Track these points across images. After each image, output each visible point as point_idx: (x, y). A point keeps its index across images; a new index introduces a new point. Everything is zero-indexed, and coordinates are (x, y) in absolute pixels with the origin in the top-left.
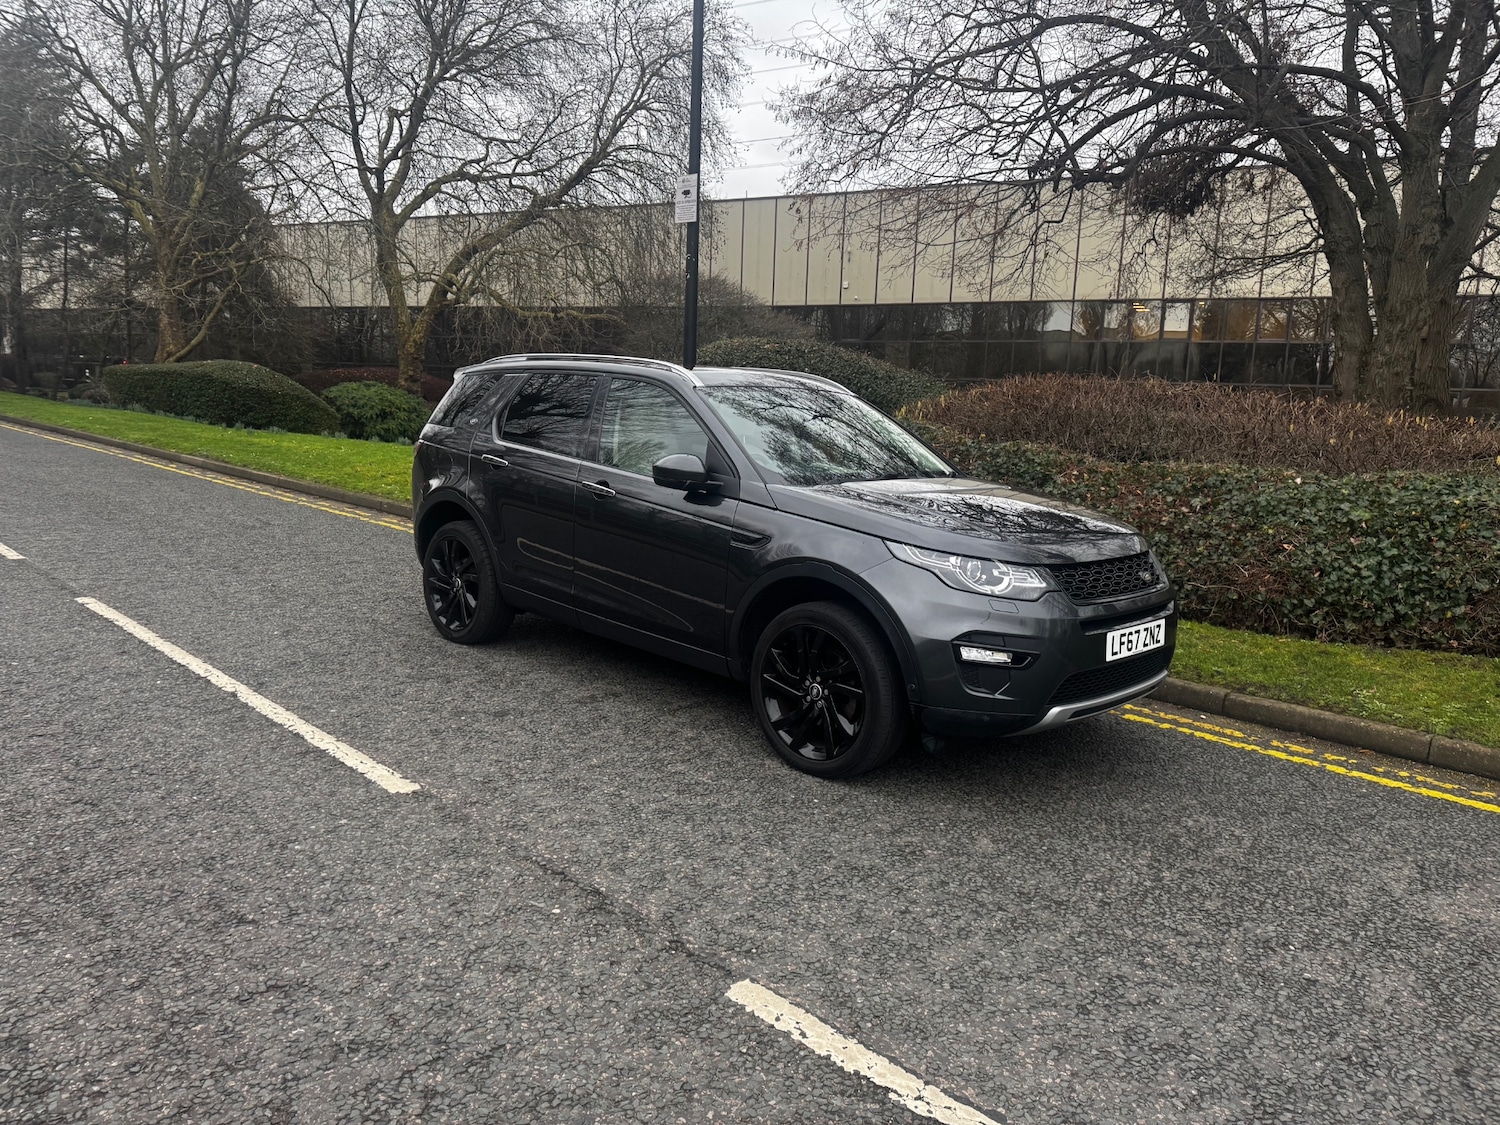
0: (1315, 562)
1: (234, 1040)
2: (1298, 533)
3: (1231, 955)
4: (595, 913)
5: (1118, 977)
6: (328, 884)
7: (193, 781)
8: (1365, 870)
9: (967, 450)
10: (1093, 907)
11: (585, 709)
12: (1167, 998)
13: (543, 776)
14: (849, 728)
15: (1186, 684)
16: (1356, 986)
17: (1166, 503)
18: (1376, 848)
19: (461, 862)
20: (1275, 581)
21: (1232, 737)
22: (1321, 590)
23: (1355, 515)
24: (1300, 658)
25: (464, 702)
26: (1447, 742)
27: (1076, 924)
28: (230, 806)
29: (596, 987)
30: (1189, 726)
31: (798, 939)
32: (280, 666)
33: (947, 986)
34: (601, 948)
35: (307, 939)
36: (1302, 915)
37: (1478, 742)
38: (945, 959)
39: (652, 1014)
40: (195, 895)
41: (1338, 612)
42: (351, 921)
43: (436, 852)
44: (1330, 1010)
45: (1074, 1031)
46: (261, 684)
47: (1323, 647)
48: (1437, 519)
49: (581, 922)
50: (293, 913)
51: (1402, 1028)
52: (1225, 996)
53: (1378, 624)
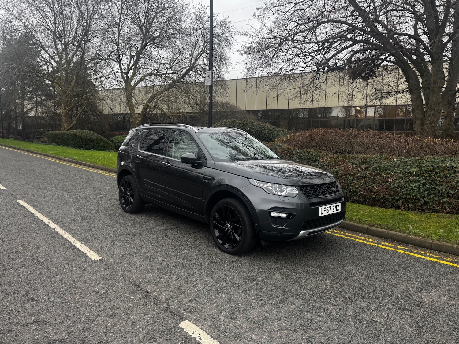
0: (399, 185)
1: (18, 339)
2: (393, 176)
3: (350, 312)
4: (144, 298)
5: (310, 320)
6: (64, 288)
7: (33, 256)
8: (402, 284)
9: (292, 152)
10: (308, 296)
11: (161, 233)
12: (325, 327)
13: (141, 254)
14: (238, 238)
15: (355, 224)
16: (390, 323)
17: (353, 167)
18: (408, 277)
19: (107, 282)
20: (386, 191)
21: (368, 241)
22: (401, 194)
23: (411, 170)
24: (393, 216)
25: (124, 231)
26: (437, 242)
27: (301, 302)
28: (42, 264)
29: (138, 322)
30: (355, 238)
31: (208, 307)
32: (71, 220)
33: (252, 322)
34: (143, 310)
35: (51, 306)
36: (377, 299)
37: (447, 242)
38: (254, 313)
39: (153, 331)
40: (21, 292)
41: (406, 201)
42: (67, 301)
43: (100, 278)
44: (379, 331)
45: (291, 338)
46: (64, 226)
47: (401, 212)
48: (438, 171)
49: (139, 301)
50: (50, 298)
51: (403, 337)
52: (345, 326)
53: (419, 204)
